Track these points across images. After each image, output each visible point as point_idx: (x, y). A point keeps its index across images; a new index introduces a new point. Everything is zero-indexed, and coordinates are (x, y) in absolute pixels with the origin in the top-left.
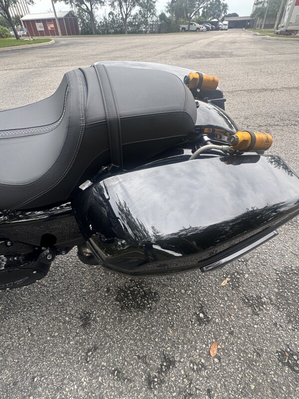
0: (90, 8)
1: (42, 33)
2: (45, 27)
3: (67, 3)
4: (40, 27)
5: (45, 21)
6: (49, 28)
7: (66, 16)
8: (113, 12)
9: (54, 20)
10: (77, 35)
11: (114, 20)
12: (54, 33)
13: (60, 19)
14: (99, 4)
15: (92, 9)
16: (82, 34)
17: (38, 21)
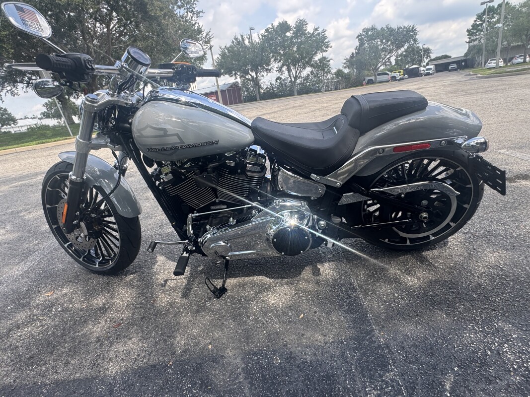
3: (232, 76)
5: (207, 95)
7: (230, 87)
8: (281, 76)
9: (216, 93)
10: (239, 103)
11: (282, 85)
13: (223, 92)
14: (265, 72)
15: (257, 77)
16: (245, 102)
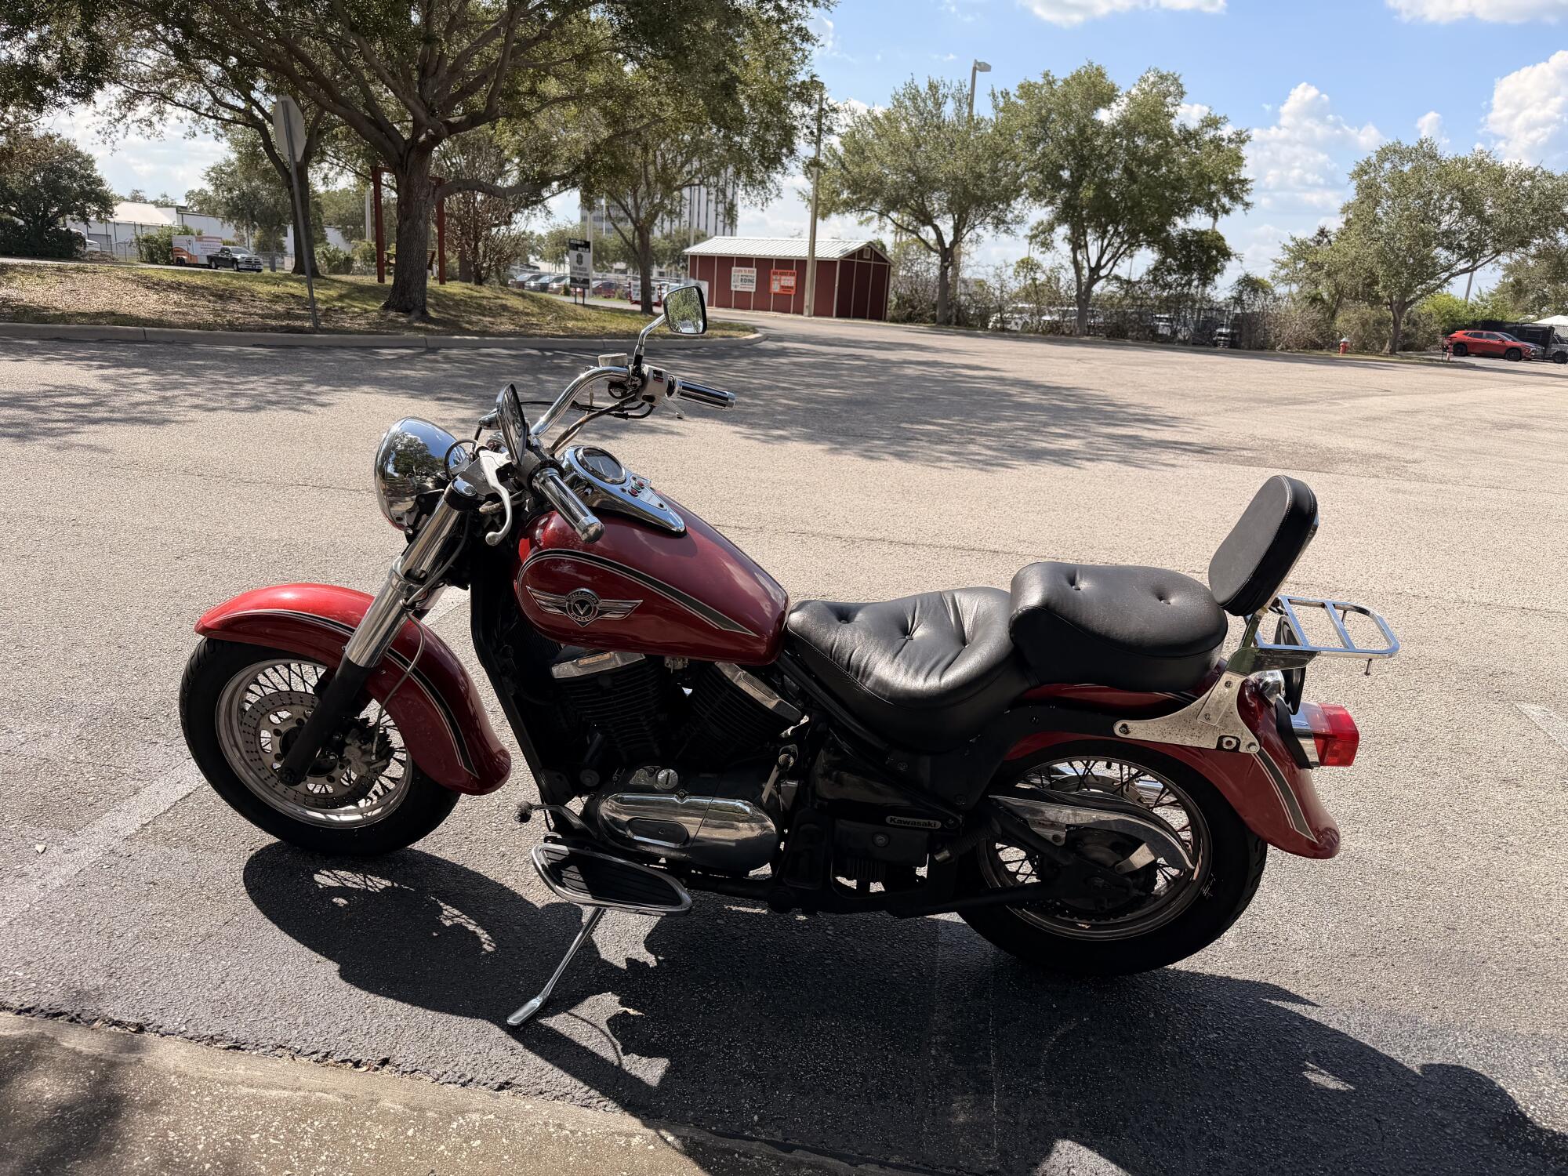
0: (948, 239)
1: (742, 302)
2: (763, 282)
4: (742, 281)
5: (765, 266)
6: (775, 287)
7: (851, 255)
9: (801, 263)
10: (872, 318)
12: (788, 304)
13: (825, 266)
14: (990, 227)
15: (957, 240)
16: (894, 320)
17: (745, 261)
